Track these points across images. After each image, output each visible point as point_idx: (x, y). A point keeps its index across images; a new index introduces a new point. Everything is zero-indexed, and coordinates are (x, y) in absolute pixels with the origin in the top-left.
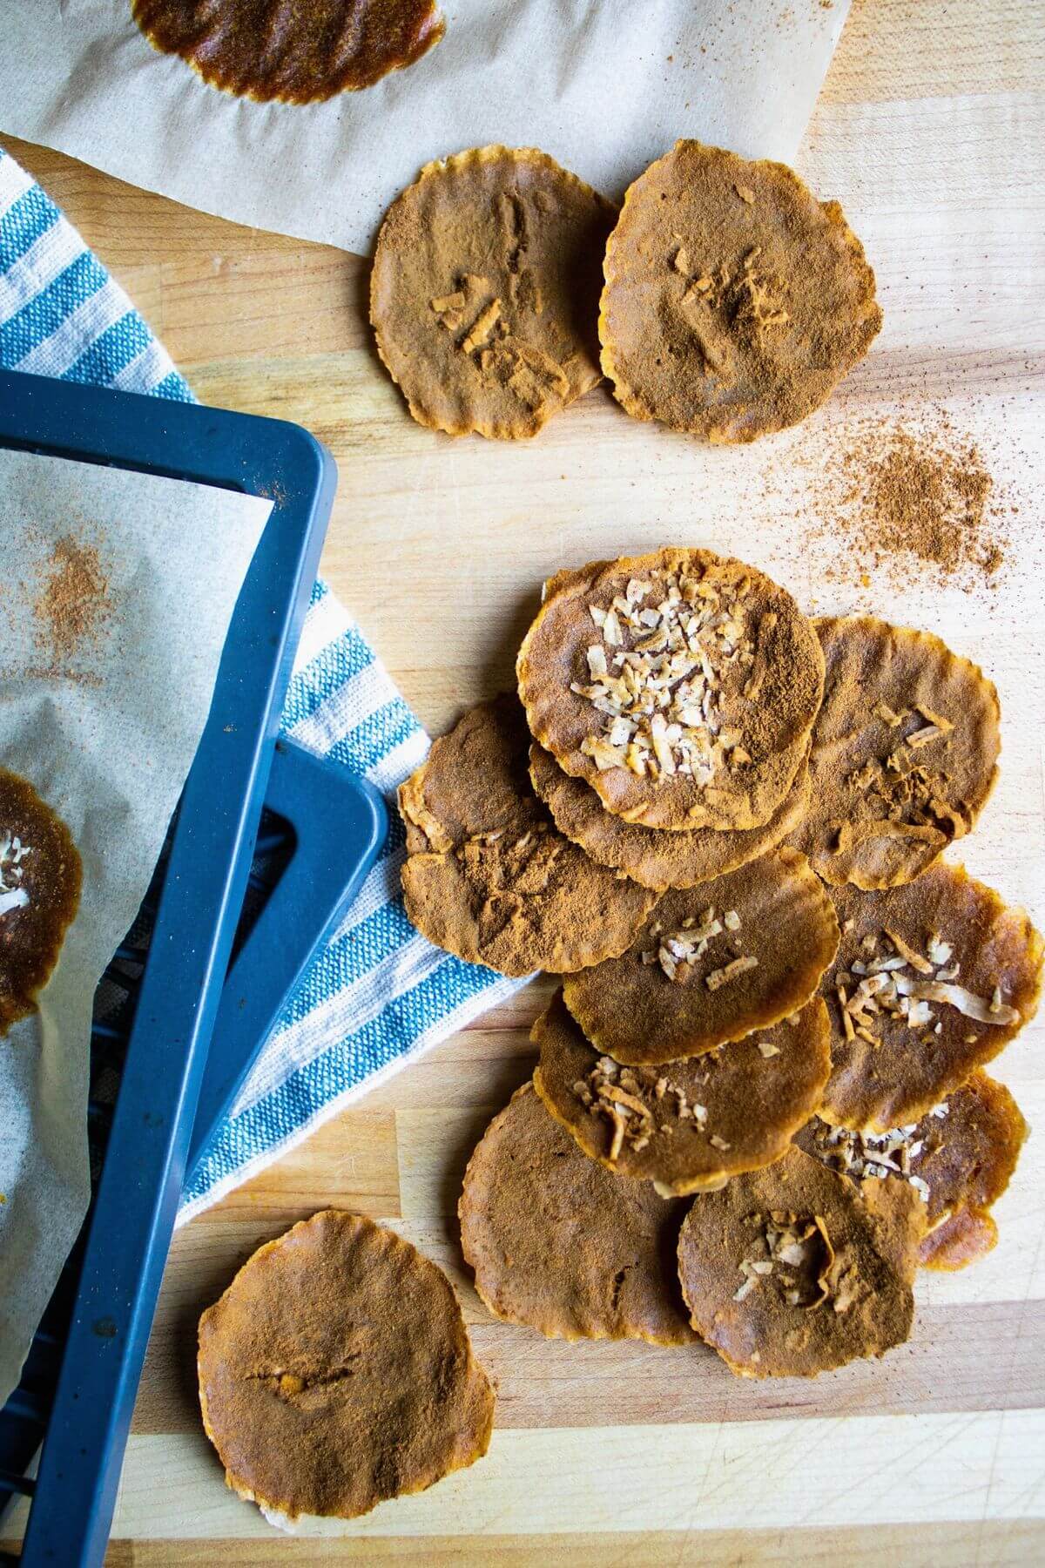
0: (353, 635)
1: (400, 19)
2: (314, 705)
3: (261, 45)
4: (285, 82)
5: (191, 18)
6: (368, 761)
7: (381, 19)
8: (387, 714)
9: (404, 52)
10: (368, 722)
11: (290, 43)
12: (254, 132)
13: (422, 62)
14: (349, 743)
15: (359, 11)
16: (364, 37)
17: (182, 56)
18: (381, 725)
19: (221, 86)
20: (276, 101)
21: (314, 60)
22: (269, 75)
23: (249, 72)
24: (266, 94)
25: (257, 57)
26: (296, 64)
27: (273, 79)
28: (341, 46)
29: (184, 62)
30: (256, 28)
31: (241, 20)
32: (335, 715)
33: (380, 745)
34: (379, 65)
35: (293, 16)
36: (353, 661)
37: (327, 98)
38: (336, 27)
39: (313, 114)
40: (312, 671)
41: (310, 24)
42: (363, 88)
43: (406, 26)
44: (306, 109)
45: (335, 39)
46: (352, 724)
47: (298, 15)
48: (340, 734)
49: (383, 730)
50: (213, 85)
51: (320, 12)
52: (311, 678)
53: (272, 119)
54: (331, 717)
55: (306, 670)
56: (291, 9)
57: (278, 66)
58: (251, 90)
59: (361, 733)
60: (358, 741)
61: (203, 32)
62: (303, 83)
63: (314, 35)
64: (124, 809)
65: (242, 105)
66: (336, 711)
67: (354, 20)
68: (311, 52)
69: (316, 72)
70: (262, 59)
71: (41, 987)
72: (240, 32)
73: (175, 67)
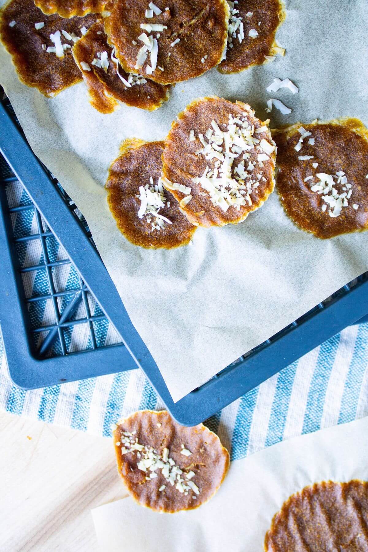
0: (84, 429)
1: (282, 547)
2: (78, 398)
3: (322, 505)
4: (303, 499)
5: (353, 498)
6: (45, 397)
7: (288, 543)
8: (51, 416)
9: (272, 537)
10: (54, 409)
11: (313, 513)
12: (299, 475)
13: (263, 539)
14: (55, 397)
15: (298, 540)
16: (289, 533)
17: (345, 484)
18: (49, 411)
19: (324, 484)
20: (300, 492)
21: (300, 514)
22: (311, 498)
23: (319, 494)
24: (306, 492)
25: (320, 501)
26: (305, 508)
27: (308, 498)
28: (295, 524)
29: (343, 483)
30: (329, 510)
31: (336, 509)
32: (67, 401)
33: (45, 405)
34: (276, 527)
35: (319, 523)
36: (77, 422)
37: (284, 504)
38: (301, 529)
39: (284, 495)
40: (87, 408)
41: (311, 524)
42: (275, 516)
43: (278, 547)
44: (288, 496)
45: (299, 526)
46: (59, 403)
47: (317, 525)
48: (60, 397)
49: (48, 410)
50: (327, 482)
51: (311, 531)
52: (85, 405)
53: (296, 484)
54: (68, 400)
55: (89, 406)
56: (321, 524)
57: (310, 503)
58: (312, 490)
59: (53, 404)
60: (53, 400)
61: (345, 497)
62: (297, 503)
63: (307, 522)
64: (131, 274)
65: (310, 481)
66: (67, 403)
67: (297, 536)
68: (304, 515)
69: (296, 510)
70: (318, 501)
71: (108, 196)
72: (333, 505)
73: (344, 478)
